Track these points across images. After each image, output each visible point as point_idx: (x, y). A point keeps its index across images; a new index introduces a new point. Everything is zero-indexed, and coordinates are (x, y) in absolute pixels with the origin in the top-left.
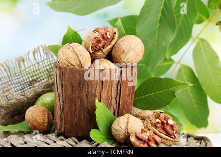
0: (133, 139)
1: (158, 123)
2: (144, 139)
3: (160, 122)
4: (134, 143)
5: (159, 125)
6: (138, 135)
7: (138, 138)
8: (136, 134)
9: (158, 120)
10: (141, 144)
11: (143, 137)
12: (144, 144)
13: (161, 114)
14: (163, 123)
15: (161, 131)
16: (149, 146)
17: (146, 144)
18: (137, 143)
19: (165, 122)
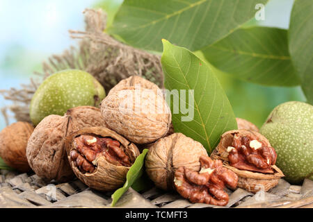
0: (179, 183)
1: (231, 153)
2: (199, 182)
3: (235, 150)
4: (181, 191)
5: (235, 157)
6: (187, 174)
7: (186, 179)
8: (185, 172)
9: (229, 149)
10: (194, 192)
11: (196, 180)
12: (201, 191)
13: (235, 137)
14: (240, 151)
15: (243, 167)
16: (211, 194)
17: (205, 192)
18: (187, 190)
19: (243, 146)
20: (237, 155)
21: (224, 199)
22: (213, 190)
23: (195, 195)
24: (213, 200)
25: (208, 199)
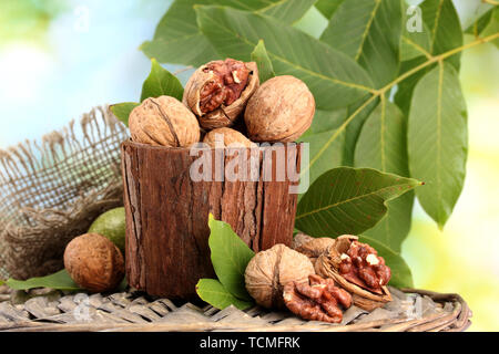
0: (289, 297)
1: (345, 262)
2: (313, 296)
3: (349, 259)
4: (292, 305)
5: (347, 267)
6: (299, 288)
7: (300, 295)
8: (295, 286)
9: (344, 256)
10: (306, 306)
11: (310, 292)
12: (313, 306)
13: (353, 244)
14: (355, 262)
15: (353, 280)
16: (324, 310)
17: (317, 307)
18: (299, 305)
19: (360, 258)
20: (349, 266)
21: (339, 316)
22: (326, 305)
23: (307, 310)
24: (327, 317)
25: (321, 314)
